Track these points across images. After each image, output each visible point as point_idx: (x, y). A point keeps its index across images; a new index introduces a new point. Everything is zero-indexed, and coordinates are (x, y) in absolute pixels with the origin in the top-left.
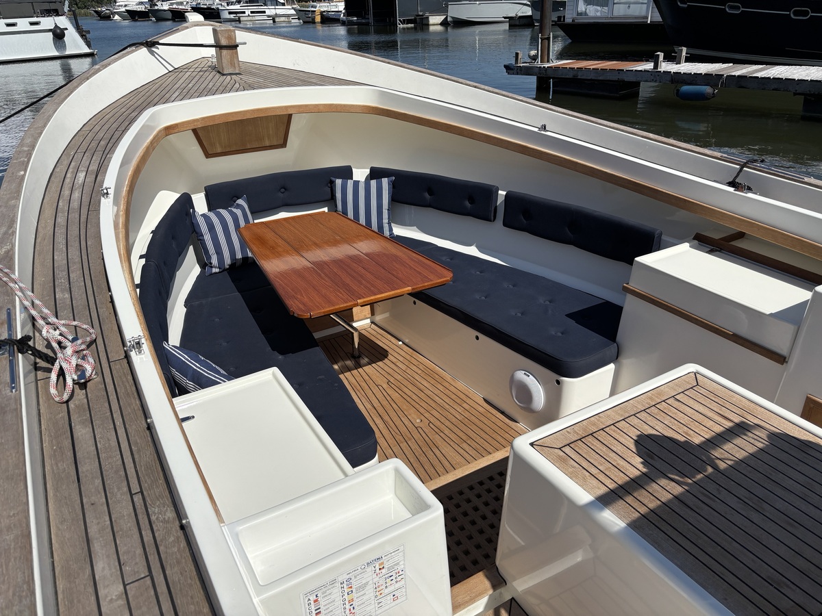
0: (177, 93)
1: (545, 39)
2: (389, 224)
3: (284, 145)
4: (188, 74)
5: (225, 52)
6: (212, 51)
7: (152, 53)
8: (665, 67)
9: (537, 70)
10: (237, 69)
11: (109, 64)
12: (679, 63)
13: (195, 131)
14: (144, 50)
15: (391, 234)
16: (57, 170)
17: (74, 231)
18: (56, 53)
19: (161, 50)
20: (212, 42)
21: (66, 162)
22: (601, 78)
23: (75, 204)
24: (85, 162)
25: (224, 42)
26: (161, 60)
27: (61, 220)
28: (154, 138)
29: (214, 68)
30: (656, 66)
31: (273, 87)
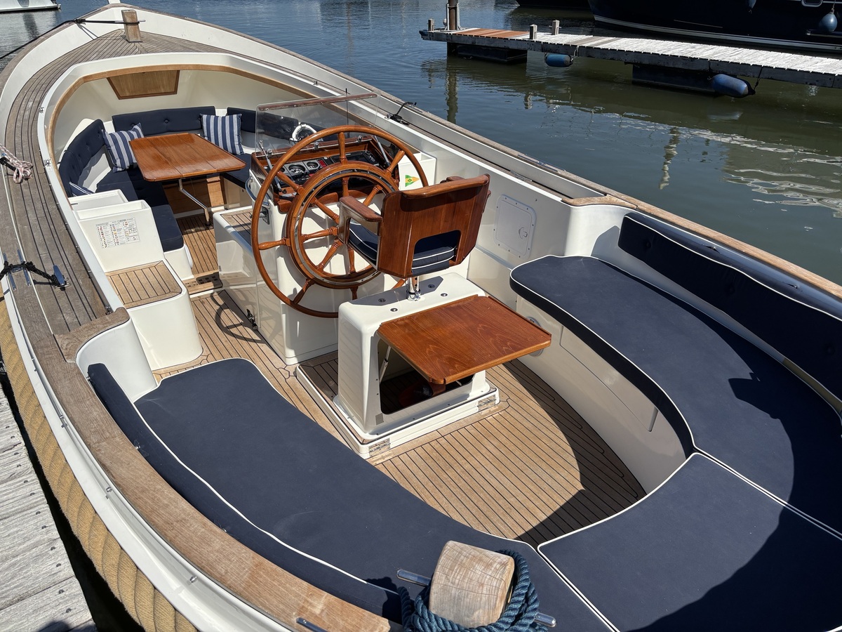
0: (95, 55)
1: (453, 8)
2: (239, 144)
3: (175, 92)
4: (106, 41)
5: (129, 27)
6: (122, 26)
7: (81, 27)
8: (541, 37)
9: (445, 36)
10: (139, 38)
11: (51, 36)
12: (553, 34)
13: (109, 79)
14: (75, 26)
15: (242, 152)
16: (17, 100)
17: (25, 129)
18: (19, 7)
19: (87, 25)
20: (121, 19)
21: (22, 97)
22: (492, 45)
23: (26, 117)
24: (33, 96)
25: (129, 20)
26: (87, 32)
27: (19, 124)
28: (76, 83)
29: (124, 37)
30: (531, 37)
31: (161, 52)
